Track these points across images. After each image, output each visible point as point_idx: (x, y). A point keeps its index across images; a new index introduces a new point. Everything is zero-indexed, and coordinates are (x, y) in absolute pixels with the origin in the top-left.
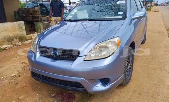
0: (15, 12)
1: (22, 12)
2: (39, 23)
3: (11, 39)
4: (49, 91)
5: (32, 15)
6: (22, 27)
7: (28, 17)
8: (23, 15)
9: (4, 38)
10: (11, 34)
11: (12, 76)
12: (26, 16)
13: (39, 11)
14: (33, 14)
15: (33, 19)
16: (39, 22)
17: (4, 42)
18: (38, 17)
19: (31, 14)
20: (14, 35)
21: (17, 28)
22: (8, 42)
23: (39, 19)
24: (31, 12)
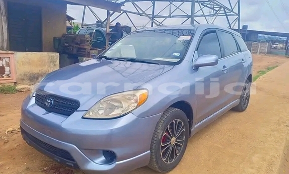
0: (55, 38)
1: (65, 39)
2: (85, 58)
3: (34, 77)
4: (44, 162)
5: (77, 46)
6: (54, 62)
7: (71, 48)
8: (64, 44)
9: (25, 75)
10: (36, 70)
11: (8, 130)
12: (69, 46)
13: (88, 41)
14: (79, 45)
15: (78, 51)
16: (85, 56)
17: (23, 80)
18: (85, 49)
19: (77, 44)
20: (41, 72)
21: (46, 61)
22: (29, 81)
23: (85, 52)
24: (78, 41)
